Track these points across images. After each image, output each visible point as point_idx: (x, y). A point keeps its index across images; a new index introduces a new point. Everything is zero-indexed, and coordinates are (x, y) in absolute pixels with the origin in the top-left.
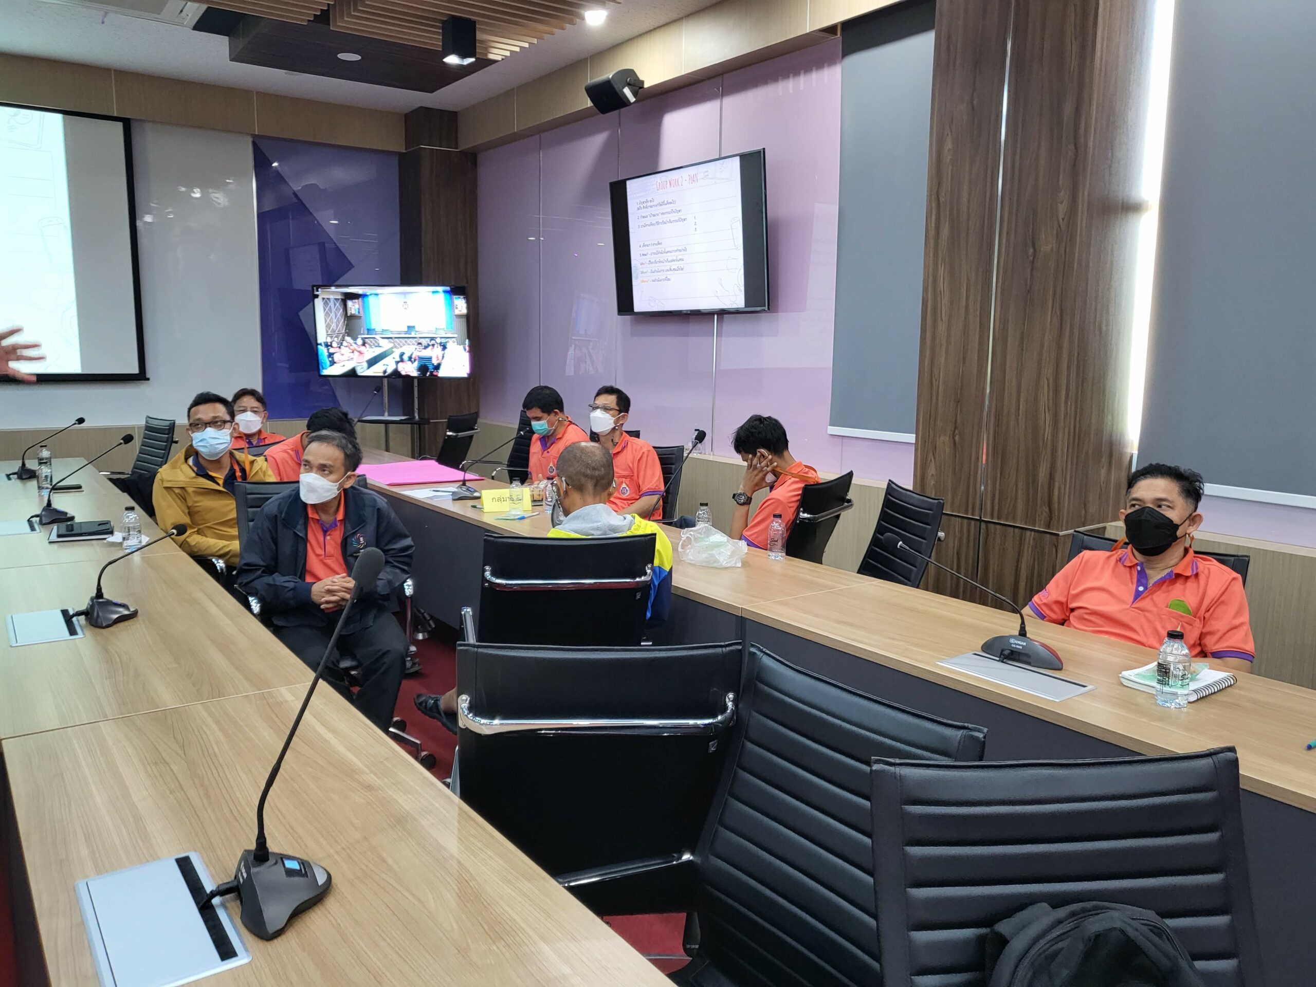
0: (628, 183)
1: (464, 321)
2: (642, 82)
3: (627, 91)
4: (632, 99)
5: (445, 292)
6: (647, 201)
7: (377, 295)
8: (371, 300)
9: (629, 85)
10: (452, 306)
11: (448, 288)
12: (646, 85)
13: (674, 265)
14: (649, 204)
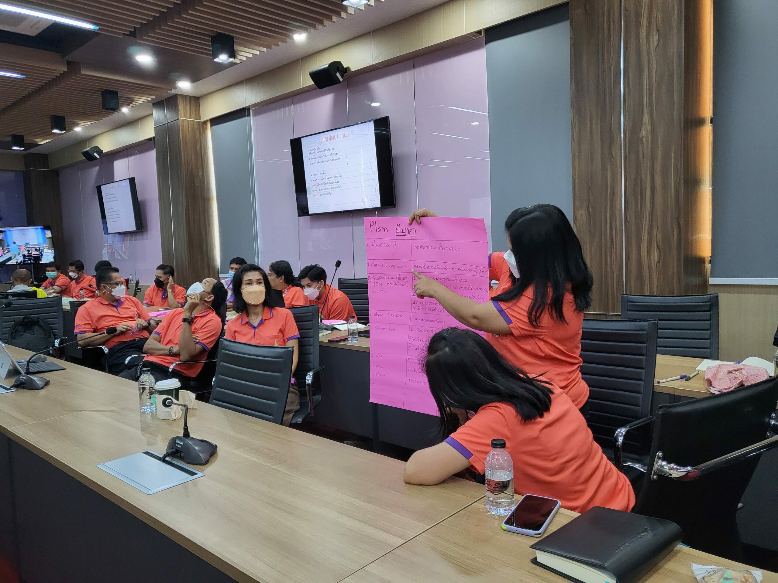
0: (102, 186)
1: (51, 239)
2: (102, 151)
3: (96, 154)
4: (98, 157)
5: (41, 229)
6: (107, 194)
7: (10, 231)
8: (8, 233)
9: (97, 152)
10: (44, 234)
11: (43, 227)
12: (104, 152)
13: (117, 216)
14: (108, 194)
